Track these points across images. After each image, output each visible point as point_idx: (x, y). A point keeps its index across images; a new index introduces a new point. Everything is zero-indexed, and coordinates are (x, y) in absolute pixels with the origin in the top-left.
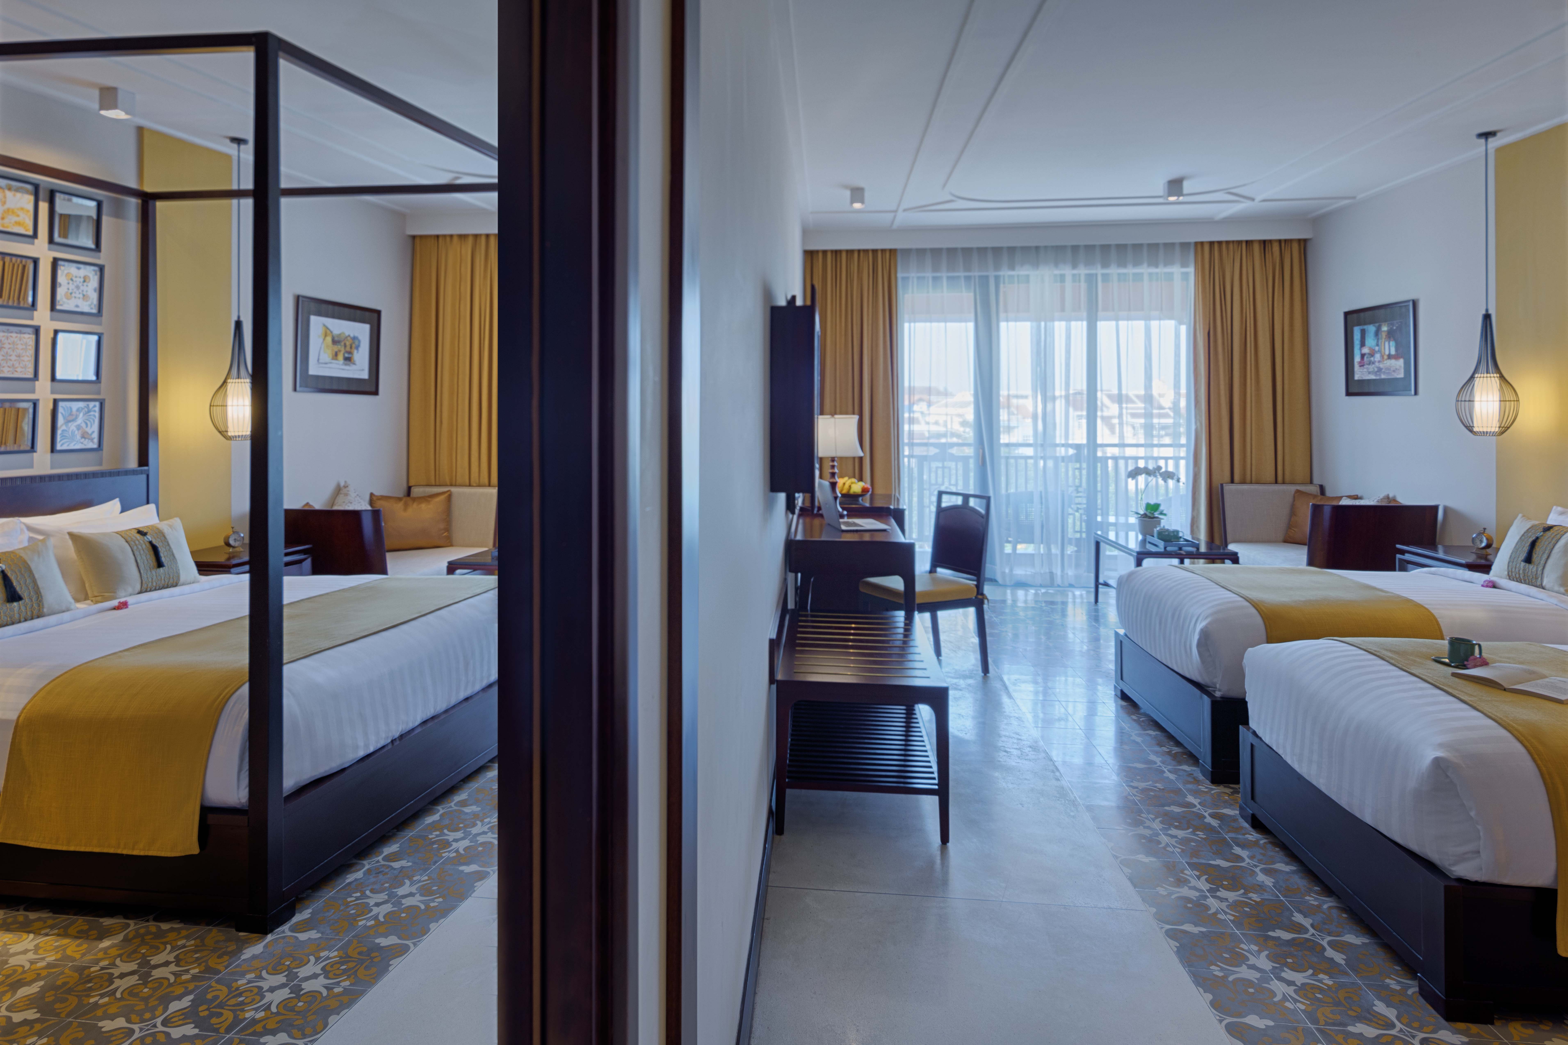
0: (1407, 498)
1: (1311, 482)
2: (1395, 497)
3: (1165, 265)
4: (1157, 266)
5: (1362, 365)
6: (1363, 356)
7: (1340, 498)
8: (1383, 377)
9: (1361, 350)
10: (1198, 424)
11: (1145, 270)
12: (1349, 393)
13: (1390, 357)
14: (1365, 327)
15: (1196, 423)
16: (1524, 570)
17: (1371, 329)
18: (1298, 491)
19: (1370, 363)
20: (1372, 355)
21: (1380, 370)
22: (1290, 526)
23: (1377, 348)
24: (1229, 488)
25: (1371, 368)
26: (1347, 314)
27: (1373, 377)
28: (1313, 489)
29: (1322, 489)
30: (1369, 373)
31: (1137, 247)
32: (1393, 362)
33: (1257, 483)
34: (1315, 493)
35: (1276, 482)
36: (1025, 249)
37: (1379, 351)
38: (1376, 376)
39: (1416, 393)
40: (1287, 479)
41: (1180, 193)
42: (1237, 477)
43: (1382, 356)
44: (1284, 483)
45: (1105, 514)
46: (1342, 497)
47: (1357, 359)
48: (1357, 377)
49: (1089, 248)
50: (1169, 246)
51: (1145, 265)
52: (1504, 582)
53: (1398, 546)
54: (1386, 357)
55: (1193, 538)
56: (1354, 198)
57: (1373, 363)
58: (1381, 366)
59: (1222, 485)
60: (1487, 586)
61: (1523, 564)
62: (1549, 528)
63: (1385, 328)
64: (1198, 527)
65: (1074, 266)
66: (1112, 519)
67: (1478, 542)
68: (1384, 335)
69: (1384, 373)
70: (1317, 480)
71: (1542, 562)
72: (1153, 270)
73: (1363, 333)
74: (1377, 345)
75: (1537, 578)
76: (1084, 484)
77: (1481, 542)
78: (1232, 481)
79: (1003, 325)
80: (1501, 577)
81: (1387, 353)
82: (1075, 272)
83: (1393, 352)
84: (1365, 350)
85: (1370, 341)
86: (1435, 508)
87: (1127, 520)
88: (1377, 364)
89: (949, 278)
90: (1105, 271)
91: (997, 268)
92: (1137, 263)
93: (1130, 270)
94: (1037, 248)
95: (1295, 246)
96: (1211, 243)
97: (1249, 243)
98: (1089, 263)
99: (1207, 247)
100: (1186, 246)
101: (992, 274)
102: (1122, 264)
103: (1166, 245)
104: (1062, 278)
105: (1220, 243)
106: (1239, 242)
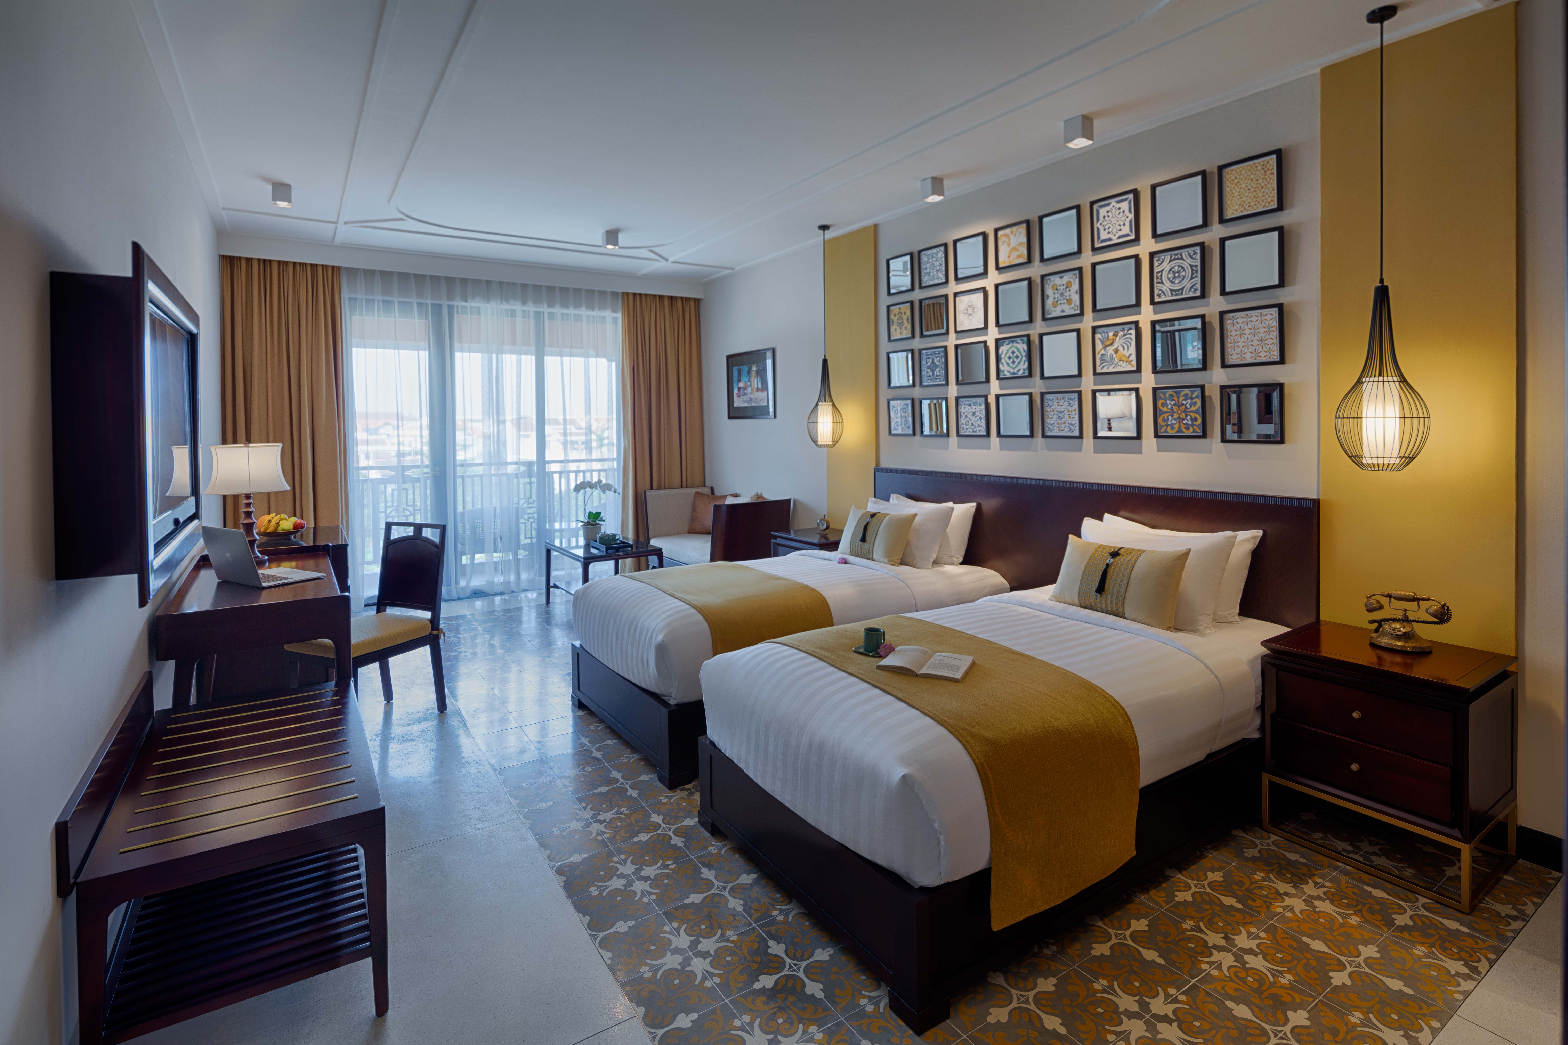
0: (771, 496)
1: (704, 485)
2: (761, 494)
3: (600, 309)
4: (593, 310)
5: (739, 396)
6: (739, 389)
7: (725, 497)
8: (753, 404)
9: (738, 384)
10: (626, 442)
11: (583, 312)
12: (730, 417)
13: (758, 390)
14: (741, 367)
15: (624, 442)
16: (861, 548)
17: (745, 368)
18: (697, 493)
19: (745, 394)
20: (745, 389)
21: (751, 399)
22: (693, 520)
23: (749, 383)
24: (650, 493)
25: (745, 398)
26: (728, 357)
27: (746, 405)
28: (706, 490)
29: (712, 489)
30: (744, 402)
31: (577, 291)
32: (760, 393)
33: (669, 488)
34: (708, 494)
35: (682, 487)
36: (476, 282)
37: (750, 385)
38: (748, 403)
39: (775, 417)
40: (689, 484)
42: (655, 485)
43: (752, 390)
44: (687, 487)
45: (551, 522)
46: (726, 496)
47: (736, 391)
48: (735, 405)
49: (537, 288)
50: (602, 293)
51: (584, 308)
52: (851, 558)
53: (773, 533)
54: (755, 390)
55: (623, 538)
56: (733, 269)
57: (747, 394)
58: (752, 396)
59: (645, 492)
60: (841, 563)
61: (860, 543)
62: (873, 515)
63: (754, 368)
64: (627, 528)
65: (524, 303)
66: (557, 526)
67: (821, 525)
68: (754, 373)
69: (754, 402)
70: (708, 484)
71: (873, 541)
72: (590, 313)
73: (740, 371)
74: (749, 381)
75: (869, 553)
76: (534, 497)
77: (823, 525)
78: (652, 488)
79: (457, 354)
80: (846, 554)
81: (756, 387)
82: (525, 308)
83: (760, 387)
84: (741, 385)
85: (744, 379)
86: (789, 501)
87: (569, 525)
88: (749, 395)
89: (399, 303)
90: (551, 310)
91: (450, 298)
92: (577, 306)
93: (571, 311)
94: (488, 282)
95: (692, 303)
96: (635, 294)
97: (661, 297)
98: (537, 302)
99: (631, 298)
100: (614, 294)
101: (445, 303)
102: (565, 305)
103: (600, 292)
104: (513, 313)
105: (641, 295)
106: (654, 296)
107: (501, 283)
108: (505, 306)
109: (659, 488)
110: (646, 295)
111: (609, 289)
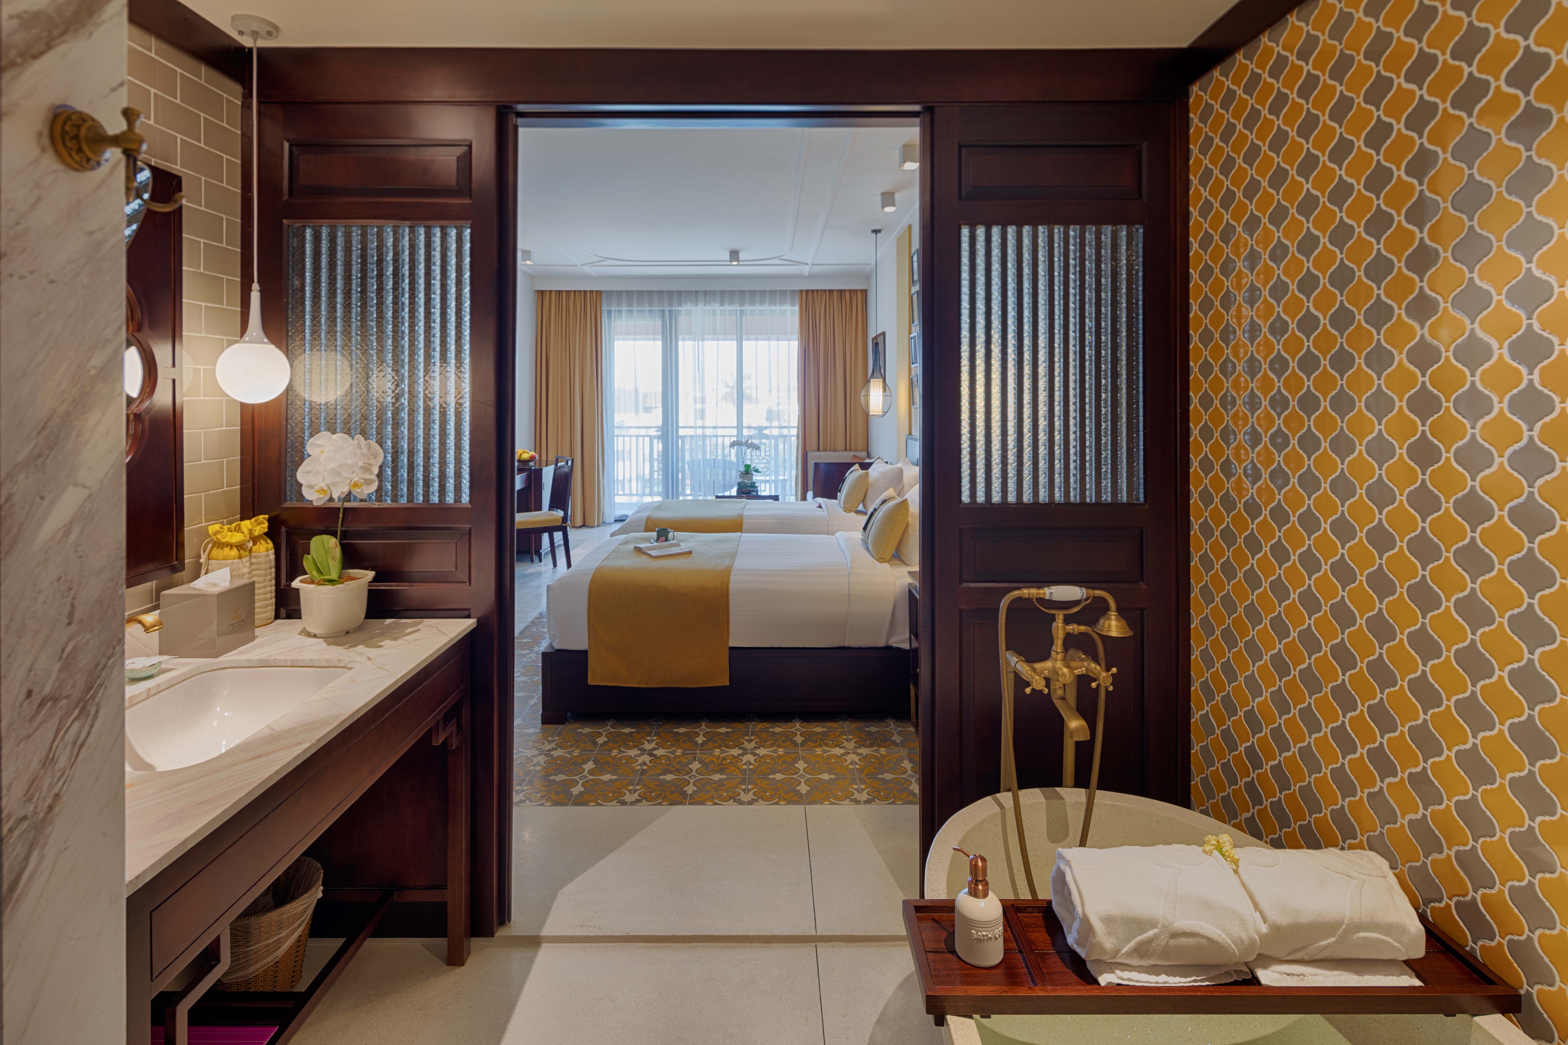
3: (780, 304)
10: (800, 412)
11: (766, 307)
31: (763, 292)
35: (845, 450)
36: (689, 292)
40: (853, 448)
41: (738, 260)
49: (732, 293)
50: (783, 292)
51: (768, 305)
64: (798, 482)
65: (722, 304)
70: (869, 449)
72: (773, 308)
79: (680, 343)
89: (638, 311)
90: (742, 308)
91: (671, 305)
92: (762, 303)
93: (758, 308)
94: (696, 292)
95: (859, 294)
96: (807, 291)
97: (831, 291)
98: (731, 303)
99: (804, 294)
100: (793, 292)
101: (667, 308)
102: (753, 303)
103: (781, 291)
104: (714, 313)
105: (813, 291)
106: (825, 291)
107: (705, 292)
108: (708, 308)
109: (825, 450)
110: (817, 291)
111: (788, 289)
